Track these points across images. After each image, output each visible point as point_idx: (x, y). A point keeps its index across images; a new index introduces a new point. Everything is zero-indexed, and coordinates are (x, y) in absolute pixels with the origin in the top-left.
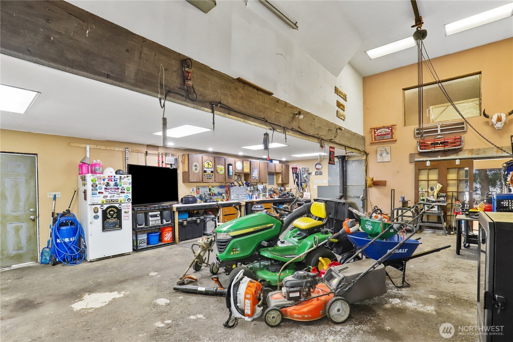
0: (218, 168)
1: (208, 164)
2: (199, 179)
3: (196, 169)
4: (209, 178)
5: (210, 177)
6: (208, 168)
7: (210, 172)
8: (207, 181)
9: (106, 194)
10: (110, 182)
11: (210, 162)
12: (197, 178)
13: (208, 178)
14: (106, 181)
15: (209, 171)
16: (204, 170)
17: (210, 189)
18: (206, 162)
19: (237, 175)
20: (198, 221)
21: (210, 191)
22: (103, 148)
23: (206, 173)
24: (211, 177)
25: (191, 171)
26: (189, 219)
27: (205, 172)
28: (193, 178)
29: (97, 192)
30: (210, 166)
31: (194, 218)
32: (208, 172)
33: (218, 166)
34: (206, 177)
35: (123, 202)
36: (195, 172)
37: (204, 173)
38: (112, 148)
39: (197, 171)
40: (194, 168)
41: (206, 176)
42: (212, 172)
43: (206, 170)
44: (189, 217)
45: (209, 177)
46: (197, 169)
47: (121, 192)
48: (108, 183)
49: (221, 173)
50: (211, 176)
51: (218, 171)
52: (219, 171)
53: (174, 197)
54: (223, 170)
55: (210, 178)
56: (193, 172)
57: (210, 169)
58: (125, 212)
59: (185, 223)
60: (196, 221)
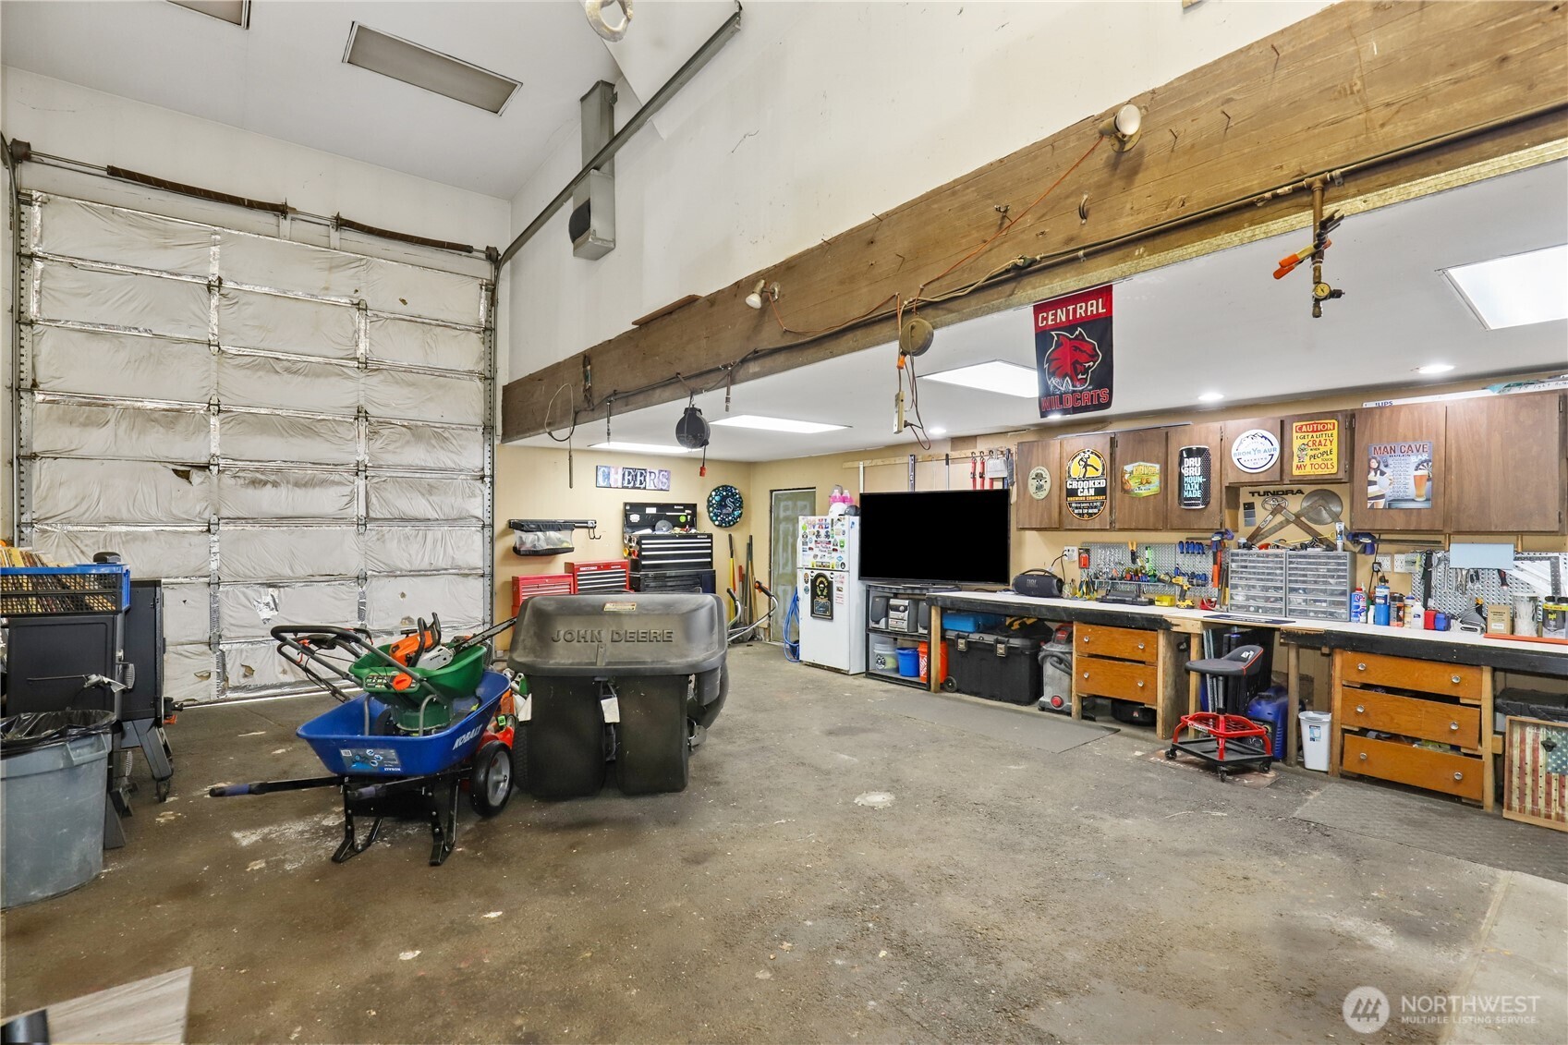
0: (1131, 473)
1: (1086, 465)
2: (1050, 517)
3: (1039, 488)
4: (1087, 513)
5: (1090, 511)
6: (1085, 479)
7: (1092, 492)
8: (1079, 525)
9: (816, 551)
10: (820, 530)
11: (1093, 456)
12: (1042, 515)
13: (1082, 515)
14: (817, 529)
15: (1086, 490)
16: (1069, 487)
17: (1133, 553)
18: (1079, 458)
19: (1300, 492)
20: (1001, 649)
21: (1134, 561)
22: (879, 462)
23: (1077, 498)
24: (1096, 511)
25: (1024, 494)
26: (975, 637)
27: (1072, 493)
28: (1030, 516)
29: (808, 547)
30: (1091, 472)
31: (989, 639)
32: (1086, 493)
33: (1128, 468)
34: (1076, 511)
35: (835, 569)
36: (1034, 496)
37: (1067, 496)
38: (892, 461)
39: (1042, 495)
40: (1032, 484)
41: (1077, 508)
42: (1100, 491)
43: (1074, 486)
44: (979, 630)
45: (1086, 511)
46: (1042, 486)
47: (834, 550)
48: (818, 532)
49: (1144, 492)
50: (1096, 507)
51: (1126, 487)
52: (1133, 484)
53: (997, 571)
54: (1156, 480)
55: (1090, 515)
56: (1031, 496)
57: (1091, 483)
58: (839, 590)
59: (961, 644)
60: (992, 648)
